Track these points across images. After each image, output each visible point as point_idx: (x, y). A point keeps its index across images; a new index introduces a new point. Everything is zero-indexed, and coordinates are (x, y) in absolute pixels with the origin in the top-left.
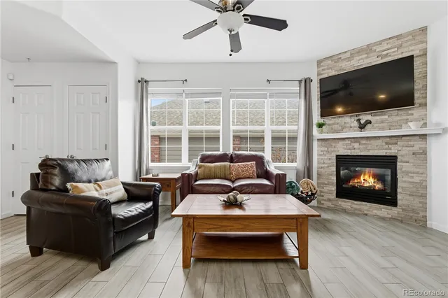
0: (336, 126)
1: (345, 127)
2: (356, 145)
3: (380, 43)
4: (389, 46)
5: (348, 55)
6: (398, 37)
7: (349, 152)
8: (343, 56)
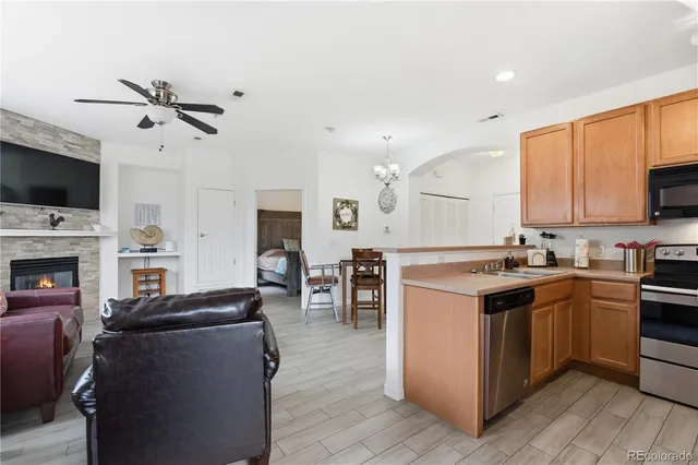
0: (12, 217)
1: (25, 221)
2: (40, 246)
3: (67, 132)
4: (75, 141)
5: (31, 123)
6: (82, 137)
7: (30, 256)
8: (23, 121)
